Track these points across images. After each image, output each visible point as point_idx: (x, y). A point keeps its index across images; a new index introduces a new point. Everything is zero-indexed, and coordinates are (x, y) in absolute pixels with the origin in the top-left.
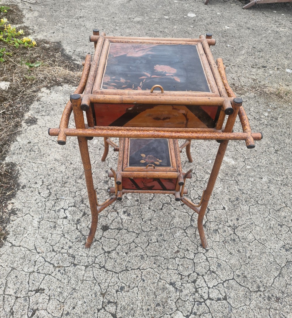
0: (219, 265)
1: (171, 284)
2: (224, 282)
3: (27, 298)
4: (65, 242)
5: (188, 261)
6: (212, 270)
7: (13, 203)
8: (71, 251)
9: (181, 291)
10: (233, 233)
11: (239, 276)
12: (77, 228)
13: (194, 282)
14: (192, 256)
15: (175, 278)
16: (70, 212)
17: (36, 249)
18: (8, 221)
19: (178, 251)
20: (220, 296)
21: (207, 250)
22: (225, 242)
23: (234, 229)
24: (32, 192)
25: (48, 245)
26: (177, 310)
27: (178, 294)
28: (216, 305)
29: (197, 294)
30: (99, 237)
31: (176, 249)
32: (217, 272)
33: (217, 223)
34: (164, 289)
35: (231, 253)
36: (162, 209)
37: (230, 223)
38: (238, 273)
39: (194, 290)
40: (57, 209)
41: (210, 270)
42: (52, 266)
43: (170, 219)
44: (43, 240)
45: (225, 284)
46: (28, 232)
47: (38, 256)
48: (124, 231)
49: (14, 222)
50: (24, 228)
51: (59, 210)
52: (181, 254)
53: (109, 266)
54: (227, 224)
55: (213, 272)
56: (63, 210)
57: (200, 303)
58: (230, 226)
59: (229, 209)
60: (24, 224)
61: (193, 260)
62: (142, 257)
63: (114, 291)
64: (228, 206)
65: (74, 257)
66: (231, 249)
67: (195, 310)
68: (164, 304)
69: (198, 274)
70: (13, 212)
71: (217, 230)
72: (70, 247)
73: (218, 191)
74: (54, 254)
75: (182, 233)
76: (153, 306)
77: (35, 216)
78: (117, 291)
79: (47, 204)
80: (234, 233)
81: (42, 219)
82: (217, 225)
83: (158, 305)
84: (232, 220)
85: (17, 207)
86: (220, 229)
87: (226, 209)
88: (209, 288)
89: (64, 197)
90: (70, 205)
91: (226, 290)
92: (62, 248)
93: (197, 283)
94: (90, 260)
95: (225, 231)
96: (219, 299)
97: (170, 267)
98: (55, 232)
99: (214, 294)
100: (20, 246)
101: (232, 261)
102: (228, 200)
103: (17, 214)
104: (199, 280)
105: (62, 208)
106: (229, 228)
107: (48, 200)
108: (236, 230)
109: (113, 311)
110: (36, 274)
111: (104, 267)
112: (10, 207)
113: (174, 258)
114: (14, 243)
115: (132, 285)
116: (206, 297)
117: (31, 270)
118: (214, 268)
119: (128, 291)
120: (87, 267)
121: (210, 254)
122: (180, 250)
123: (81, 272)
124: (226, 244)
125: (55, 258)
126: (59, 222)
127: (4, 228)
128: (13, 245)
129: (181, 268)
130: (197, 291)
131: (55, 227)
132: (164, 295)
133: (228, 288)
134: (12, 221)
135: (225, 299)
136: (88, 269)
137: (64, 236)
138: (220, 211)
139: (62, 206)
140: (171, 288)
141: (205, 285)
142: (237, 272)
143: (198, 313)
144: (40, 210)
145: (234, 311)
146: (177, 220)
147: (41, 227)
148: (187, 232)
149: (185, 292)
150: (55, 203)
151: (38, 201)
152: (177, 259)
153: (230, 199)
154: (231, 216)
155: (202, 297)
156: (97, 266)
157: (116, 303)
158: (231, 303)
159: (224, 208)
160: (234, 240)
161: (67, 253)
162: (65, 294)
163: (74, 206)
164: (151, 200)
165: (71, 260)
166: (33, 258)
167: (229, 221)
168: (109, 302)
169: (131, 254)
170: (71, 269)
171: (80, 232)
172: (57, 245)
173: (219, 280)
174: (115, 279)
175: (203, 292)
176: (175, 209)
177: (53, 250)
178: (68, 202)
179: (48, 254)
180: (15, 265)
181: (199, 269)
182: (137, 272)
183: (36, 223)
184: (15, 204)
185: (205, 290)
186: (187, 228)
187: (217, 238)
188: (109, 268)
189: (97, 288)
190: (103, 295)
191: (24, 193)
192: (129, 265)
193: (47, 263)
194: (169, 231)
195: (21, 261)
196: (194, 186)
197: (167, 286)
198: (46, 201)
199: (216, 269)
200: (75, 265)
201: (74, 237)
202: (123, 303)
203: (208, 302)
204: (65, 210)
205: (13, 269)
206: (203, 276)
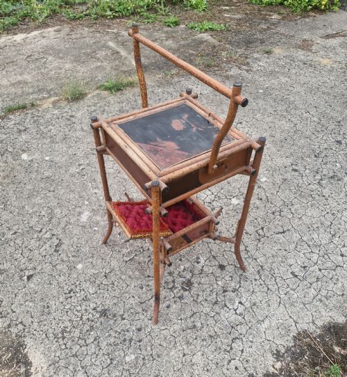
4: (256, 287)
7: (273, 367)
8: (257, 277)
12: (240, 286)
16: (233, 304)
17: (280, 303)
18: (288, 350)
24: (247, 361)
25: (269, 296)
30: (232, 266)
40: (240, 318)
42: (277, 281)
44: (270, 303)
46: (277, 322)
47: (282, 296)
49: (283, 343)
50: (278, 328)
51: (241, 314)
56: (237, 311)
60: (276, 332)
65: (258, 271)
70: (278, 356)
72: (256, 280)
74: (270, 287)
77: (263, 330)
79: (244, 331)
81: (259, 322)
85: (272, 358)
89: (226, 323)
90: (228, 310)
92: (261, 284)
94: (250, 260)
98: (257, 301)
100: (290, 317)
103: (276, 350)
105: (236, 313)
107: (241, 334)
110: (291, 286)
111: (246, 250)
112: (278, 365)
114: (294, 324)
117: (292, 292)
120: (256, 259)
123: (261, 260)
125: (270, 283)
126: (248, 304)
127: (295, 346)
128: (296, 323)
131: (254, 304)
134: (284, 346)
137: (253, 292)
139: (235, 316)
144: (254, 332)
147: (265, 315)
150: (237, 325)
151: (250, 344)
156: (249, 254)
157: (257, 232)
161: (260, 278)
163: (226, 306)
165: (261, 272)
166: (286, 298)
168: (259, 235)
170: (265, 267)
172: (262, 290)
177: (268, 289)
178: (227, 315)
179: (274, 290)
180: (302, 306)
183: (265, 323)
184: (272, 363)
189: (260, 245)
190: (259, 240)
191: (255, 367)
193: (279, 285)
195: (295, 304)
198: (242, 336)
200: (262, 267)
201: (247, 283)
204: (235, 310)
205: (304, 304)
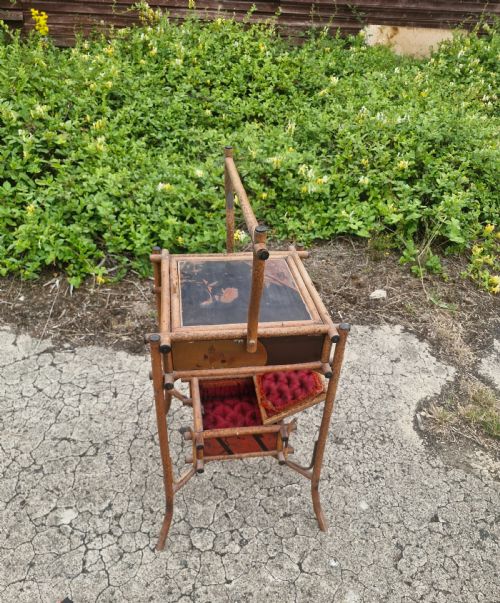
0: (130, 566)
1: (110, 505)
2: (107, 572)
3: (109, 388)
5: (139, 525)
6: (125, 555)
9: (100, 517)
10: (183, 592)
11: (113, 593)
13: (110, 533)
14: (144, 530)
15: (117, 510)
19: (152, 512)
20: (88, 564)
21: (153, 551)
22: (166, 578)
23: (190, 596)
26: (80, 513)
27: (98, 513)
28: (78, 558)
29: (94, 535)
31: (155, 509)
32: (120, 562)
33: (199, 566)
34: (105, 498)
35: (147, 585)
36: (215, 488)
37: (201, 590)
38: (116, 594)
39: (100, 532)
41: (125, 552)
43: (200, 500)
45: (102, 573)
48: (180, 449)
52: (149, 515)
53: (137, 442)
54: (198, 585)
55: (121, 557)
57: (83, 539)
58: (194, 588)
59: (228, 589)
61: (140, 530)
62: (144, 472)
63: (109, 451)
64: (233, 589)
66: (155, 587)
67: (76, 533)
68: (88, 498)
69: (119, 538)
71: (186, 566)
73: (264, 574)
75: (179, 516)
76: (88, 488)
78: (108, 454)
80: (182, 595)
82: (196, 567)
83: (88, 493)
84: (207, 593)
86: (189, 571)
87: (227, 585)
88: (100, 550)
91: (95, 573)
93: (108, 536)
94: (144, 425)
95: (185, 579)
96: (84, 563)
97: (131, 503)
99: (91, 557)
101: (135, 587)
102: (248, 590)
104: (111, 537)
106: (190, 587)
108: (188, 598)
109: (88, 454)
111: (136, 438)
113: (142, 508)
115: (113, 467)
116: (90, 546)
118: (127, 558)
119: (107, 463)
120: (137, 423)
121: (147, 553)
122: (154, 515)
123: (131, 420)
124: (163, 580)
129: (129, 516)
130: (98, 535)
132: (98, 498)
133: (98, 576)
135: (84, 571)
136: (135, 426)
138: (221, 574)
140: (105, 505)
141: (105, 545)
142: (118, 592)
143: (72, 536)
145: (67, 582)
146: (200, 508)
148: (181, 524)
149: (99, 522)
152: (141, 511)
153: (251, 594)
154: (215, 593)
155: (90, 541)
156: (137, 432)
157: (96, 454)
158: (78, 578)
159: (229, 582)
160: (170, 593)
162: (110, 413)
164: (229, 473)
167: (204, 588)
168: (98, 449)
169: (150, 460)
170: (136, 412)
171: (178, 410)
173: (109, 565)
174: (121, 449)
175: (97, 543)
176: (218, 505)
181: (127, 538)
182: (128, 469)
185: (99, 546)
186: (188, 522)
187: (174, 566)
188: (135, 443)
189: (113, 436)
190: (106, 442)
192: (136, 461)
194: (181, 498)
196: (267, 533)
197: (108, 501)
199: (125, 560)
202: (95, 461)
203: (83, 549)
206: (117, 543)
